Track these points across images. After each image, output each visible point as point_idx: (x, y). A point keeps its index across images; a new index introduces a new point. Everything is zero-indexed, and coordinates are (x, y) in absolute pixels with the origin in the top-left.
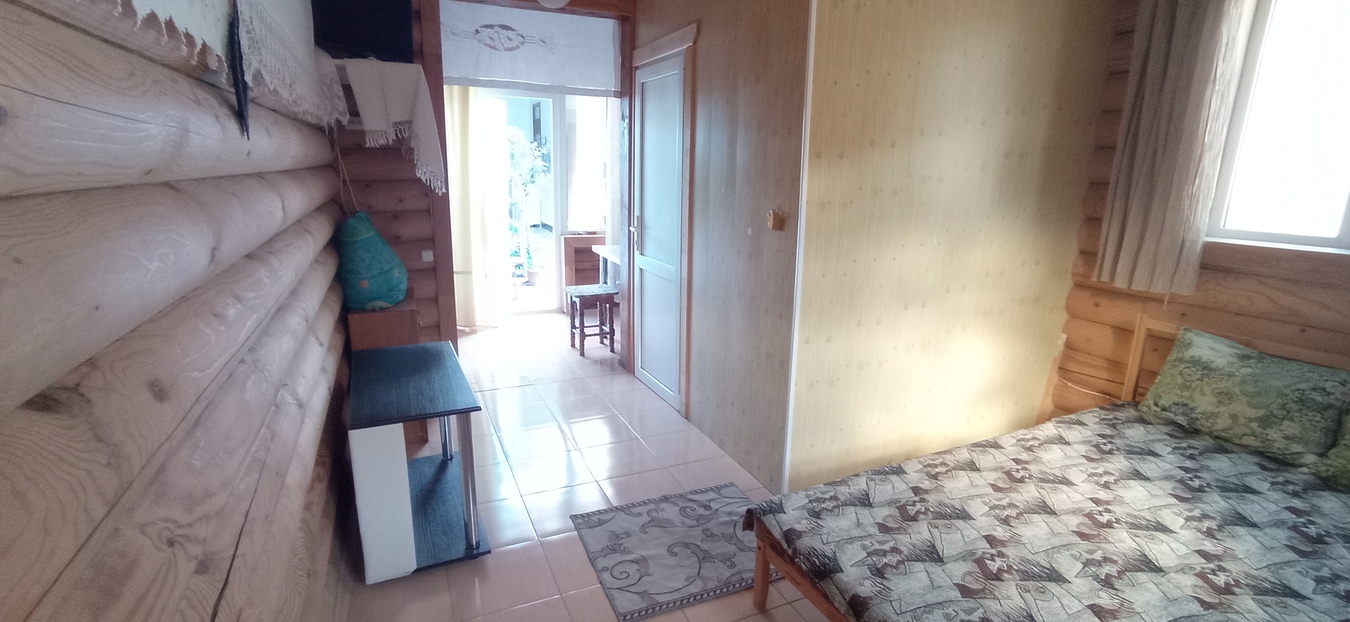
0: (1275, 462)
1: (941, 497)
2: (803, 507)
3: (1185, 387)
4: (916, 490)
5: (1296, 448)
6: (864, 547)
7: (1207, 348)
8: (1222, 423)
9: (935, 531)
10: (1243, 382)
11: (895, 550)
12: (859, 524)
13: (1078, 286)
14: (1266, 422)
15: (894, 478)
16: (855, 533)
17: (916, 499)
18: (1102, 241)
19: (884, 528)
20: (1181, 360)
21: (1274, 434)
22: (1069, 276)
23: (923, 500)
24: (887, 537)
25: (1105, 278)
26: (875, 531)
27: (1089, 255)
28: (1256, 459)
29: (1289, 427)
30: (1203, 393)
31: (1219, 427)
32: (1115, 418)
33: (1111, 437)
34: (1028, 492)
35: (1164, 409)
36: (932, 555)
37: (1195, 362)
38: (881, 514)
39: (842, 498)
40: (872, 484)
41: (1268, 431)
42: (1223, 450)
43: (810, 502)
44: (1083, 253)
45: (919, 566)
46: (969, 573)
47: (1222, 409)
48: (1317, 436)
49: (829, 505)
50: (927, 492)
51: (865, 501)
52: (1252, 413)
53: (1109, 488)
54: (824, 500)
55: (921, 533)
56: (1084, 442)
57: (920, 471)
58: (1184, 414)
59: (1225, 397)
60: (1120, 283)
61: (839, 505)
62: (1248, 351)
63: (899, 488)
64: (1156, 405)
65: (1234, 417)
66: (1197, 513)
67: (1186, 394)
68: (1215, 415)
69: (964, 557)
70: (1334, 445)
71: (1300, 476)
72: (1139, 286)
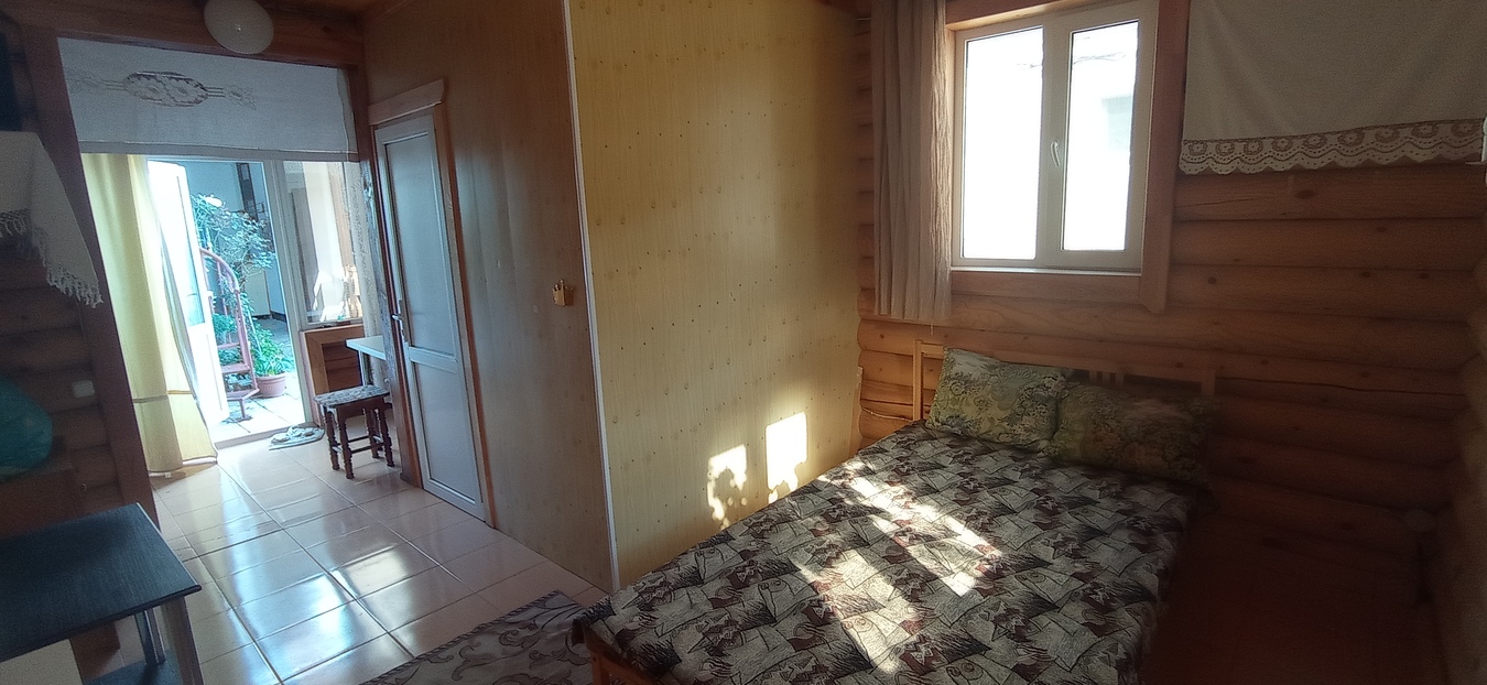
0: (1022, 452)
1: (768, 555)
2: (633, 603)
3: (955, 401)
4: (744, 554)
5: (1034, 437)
6: (699, 629)
7: (966, 364)
8: (985, 426)
9: (766, 592)
10: (993, 390)
11: (730, 622)
12: (692, 606)
13: (864, 320)
14: (1011, 420)
15: (722, 547)
16: (688, 617)
17: (745, 563)
18: (877, 278)
19: (717, 603)
20: (949, 378)
21: (1019, 429)
22: (856, 313)
23: (752, 563)
24: (722, 611)
25: (884, 311)
26: (708, 608)
27: (868, 292)
28: (1009, 453)
29: (1028, 421)
30: (968, 405)
31: (982, 431)
32: (909, 440)
33: (907, 458)
34: (845, 529)
35: (943, 424)
36: (765, 617)
37: (959, 377)
38: (712, 588)
39: (673, 582)
40: (701, 559)
41: (1015, 427)
42: (988, 451)
43: (640, 595)
44: (863, 289)
45: (754, 632)
46: (800, 626)
47: (982, 415)
48: (1045, 424)
49: (659, 592)
50: (754, 553)
51: (696, 579)
52: (1003, 414)
53: (909, 508)
54: (654, 589)
55: (753, 596)
56: (886, 469)
57: (747, 533)
58: (958, 425)
59: (982, 404)
60: (895, 315)
61: (670, 590)
62: (993, 362)
63: (727, 557)
64: (937, 420)
65: (991, 420)
66: (973, 513)
67: (957, 407)
68: (978, 422)
69: (793, 612)
70: (1056, 430)
71: (1039, 460)
72: (910, 317)
